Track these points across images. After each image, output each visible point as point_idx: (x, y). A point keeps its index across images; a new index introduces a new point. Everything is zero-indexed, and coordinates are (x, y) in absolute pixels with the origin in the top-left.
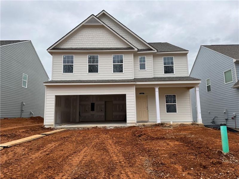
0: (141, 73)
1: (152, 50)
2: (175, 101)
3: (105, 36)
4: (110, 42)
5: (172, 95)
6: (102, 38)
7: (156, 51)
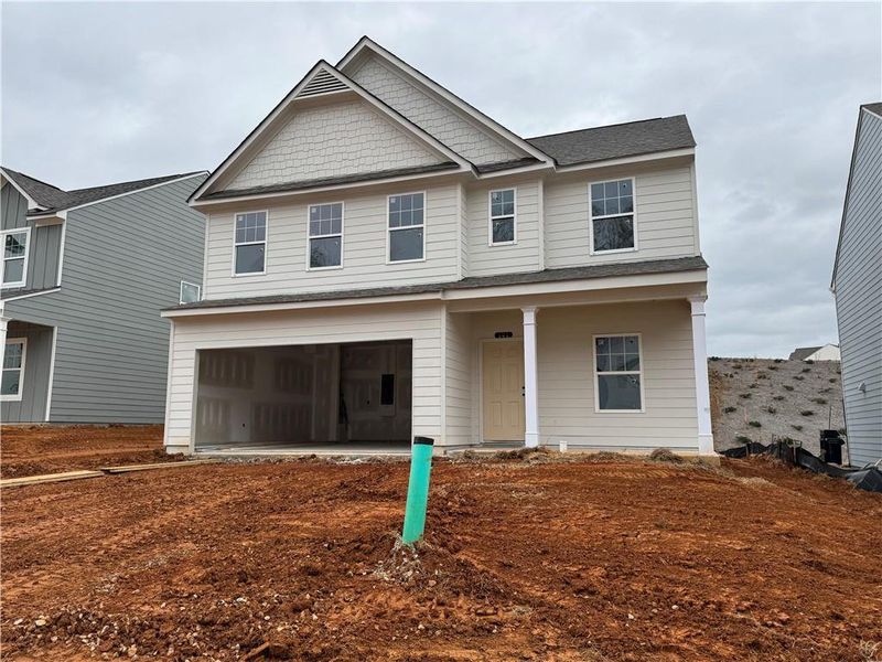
0: (496, 255)
1: (534, 161)
2: (634, 364)
3: (363, 131)
4: (383, 152)
5: (624, 335)
6: (355, 140)
7: (550, 164)
